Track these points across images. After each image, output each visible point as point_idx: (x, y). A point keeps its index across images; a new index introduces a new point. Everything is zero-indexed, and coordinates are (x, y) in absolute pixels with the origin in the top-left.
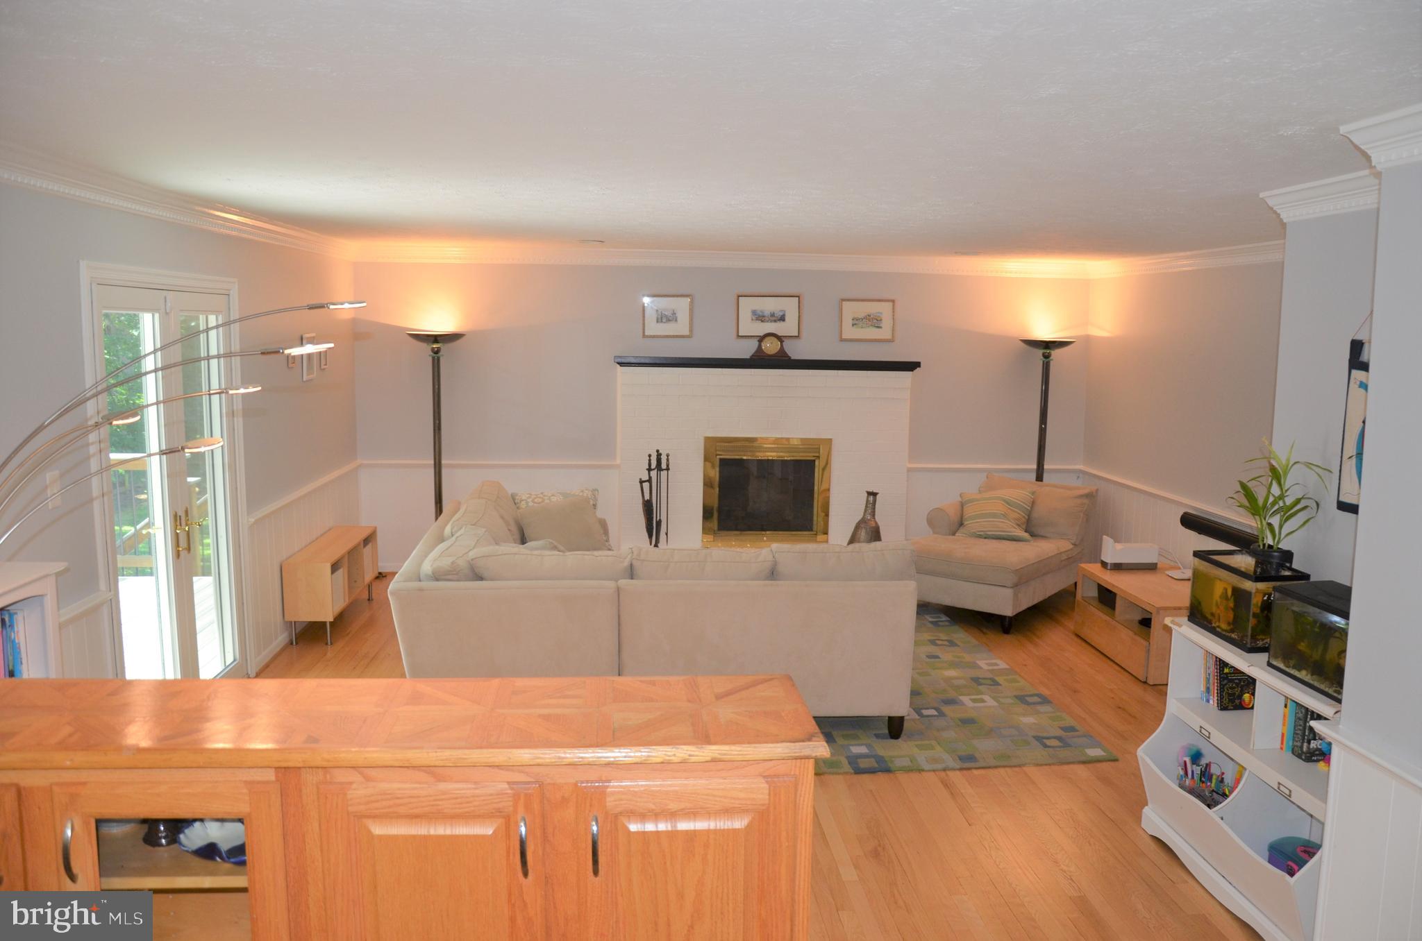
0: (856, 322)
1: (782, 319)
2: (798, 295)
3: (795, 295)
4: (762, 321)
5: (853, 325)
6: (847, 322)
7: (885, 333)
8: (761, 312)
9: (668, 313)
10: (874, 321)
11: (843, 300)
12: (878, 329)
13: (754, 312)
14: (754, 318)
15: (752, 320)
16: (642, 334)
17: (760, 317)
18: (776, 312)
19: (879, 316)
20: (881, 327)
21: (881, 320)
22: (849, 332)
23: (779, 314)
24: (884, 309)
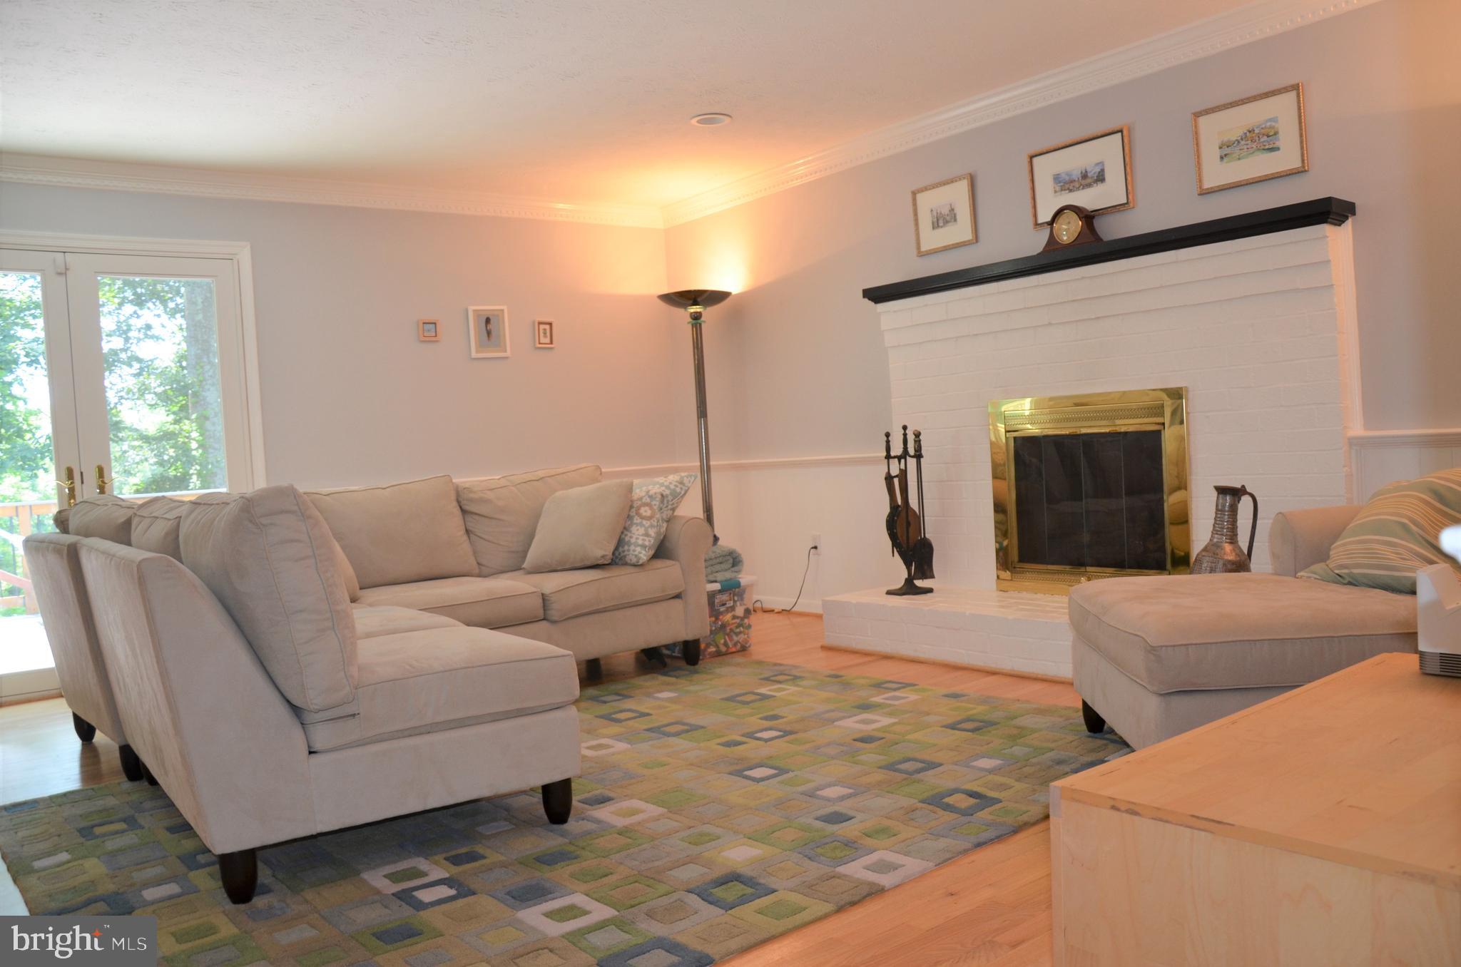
0: (1227, 151)
1: (1100, 178)
2: (1118, 129)
3: (1116, 130)
4: (1071, 191)
5: (1222, 158)
6: (1210, 152)
7: (1287, 158)
8: (1068, 174)
9: (945, 211)
10: (1262, 139)
11: (1198, 115)
12: (1273, 154)
13: (1057, 178)
14: (1058, 189)
15: (1056, 192)
16: (915, 251)
17: (1065, 183)
18: (1088, 170)
19: (1271, 127)
20: (1278, 149)
21: (1276, 133)
22: (1216, 173)
23: (1093, 172)
24: (1281, 110)
